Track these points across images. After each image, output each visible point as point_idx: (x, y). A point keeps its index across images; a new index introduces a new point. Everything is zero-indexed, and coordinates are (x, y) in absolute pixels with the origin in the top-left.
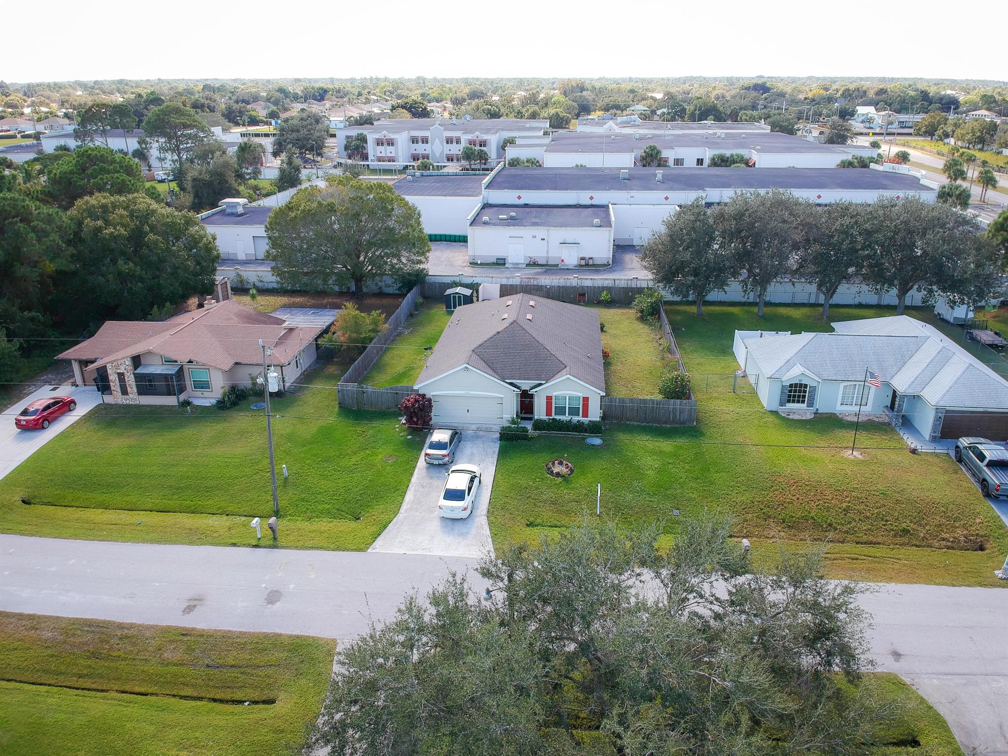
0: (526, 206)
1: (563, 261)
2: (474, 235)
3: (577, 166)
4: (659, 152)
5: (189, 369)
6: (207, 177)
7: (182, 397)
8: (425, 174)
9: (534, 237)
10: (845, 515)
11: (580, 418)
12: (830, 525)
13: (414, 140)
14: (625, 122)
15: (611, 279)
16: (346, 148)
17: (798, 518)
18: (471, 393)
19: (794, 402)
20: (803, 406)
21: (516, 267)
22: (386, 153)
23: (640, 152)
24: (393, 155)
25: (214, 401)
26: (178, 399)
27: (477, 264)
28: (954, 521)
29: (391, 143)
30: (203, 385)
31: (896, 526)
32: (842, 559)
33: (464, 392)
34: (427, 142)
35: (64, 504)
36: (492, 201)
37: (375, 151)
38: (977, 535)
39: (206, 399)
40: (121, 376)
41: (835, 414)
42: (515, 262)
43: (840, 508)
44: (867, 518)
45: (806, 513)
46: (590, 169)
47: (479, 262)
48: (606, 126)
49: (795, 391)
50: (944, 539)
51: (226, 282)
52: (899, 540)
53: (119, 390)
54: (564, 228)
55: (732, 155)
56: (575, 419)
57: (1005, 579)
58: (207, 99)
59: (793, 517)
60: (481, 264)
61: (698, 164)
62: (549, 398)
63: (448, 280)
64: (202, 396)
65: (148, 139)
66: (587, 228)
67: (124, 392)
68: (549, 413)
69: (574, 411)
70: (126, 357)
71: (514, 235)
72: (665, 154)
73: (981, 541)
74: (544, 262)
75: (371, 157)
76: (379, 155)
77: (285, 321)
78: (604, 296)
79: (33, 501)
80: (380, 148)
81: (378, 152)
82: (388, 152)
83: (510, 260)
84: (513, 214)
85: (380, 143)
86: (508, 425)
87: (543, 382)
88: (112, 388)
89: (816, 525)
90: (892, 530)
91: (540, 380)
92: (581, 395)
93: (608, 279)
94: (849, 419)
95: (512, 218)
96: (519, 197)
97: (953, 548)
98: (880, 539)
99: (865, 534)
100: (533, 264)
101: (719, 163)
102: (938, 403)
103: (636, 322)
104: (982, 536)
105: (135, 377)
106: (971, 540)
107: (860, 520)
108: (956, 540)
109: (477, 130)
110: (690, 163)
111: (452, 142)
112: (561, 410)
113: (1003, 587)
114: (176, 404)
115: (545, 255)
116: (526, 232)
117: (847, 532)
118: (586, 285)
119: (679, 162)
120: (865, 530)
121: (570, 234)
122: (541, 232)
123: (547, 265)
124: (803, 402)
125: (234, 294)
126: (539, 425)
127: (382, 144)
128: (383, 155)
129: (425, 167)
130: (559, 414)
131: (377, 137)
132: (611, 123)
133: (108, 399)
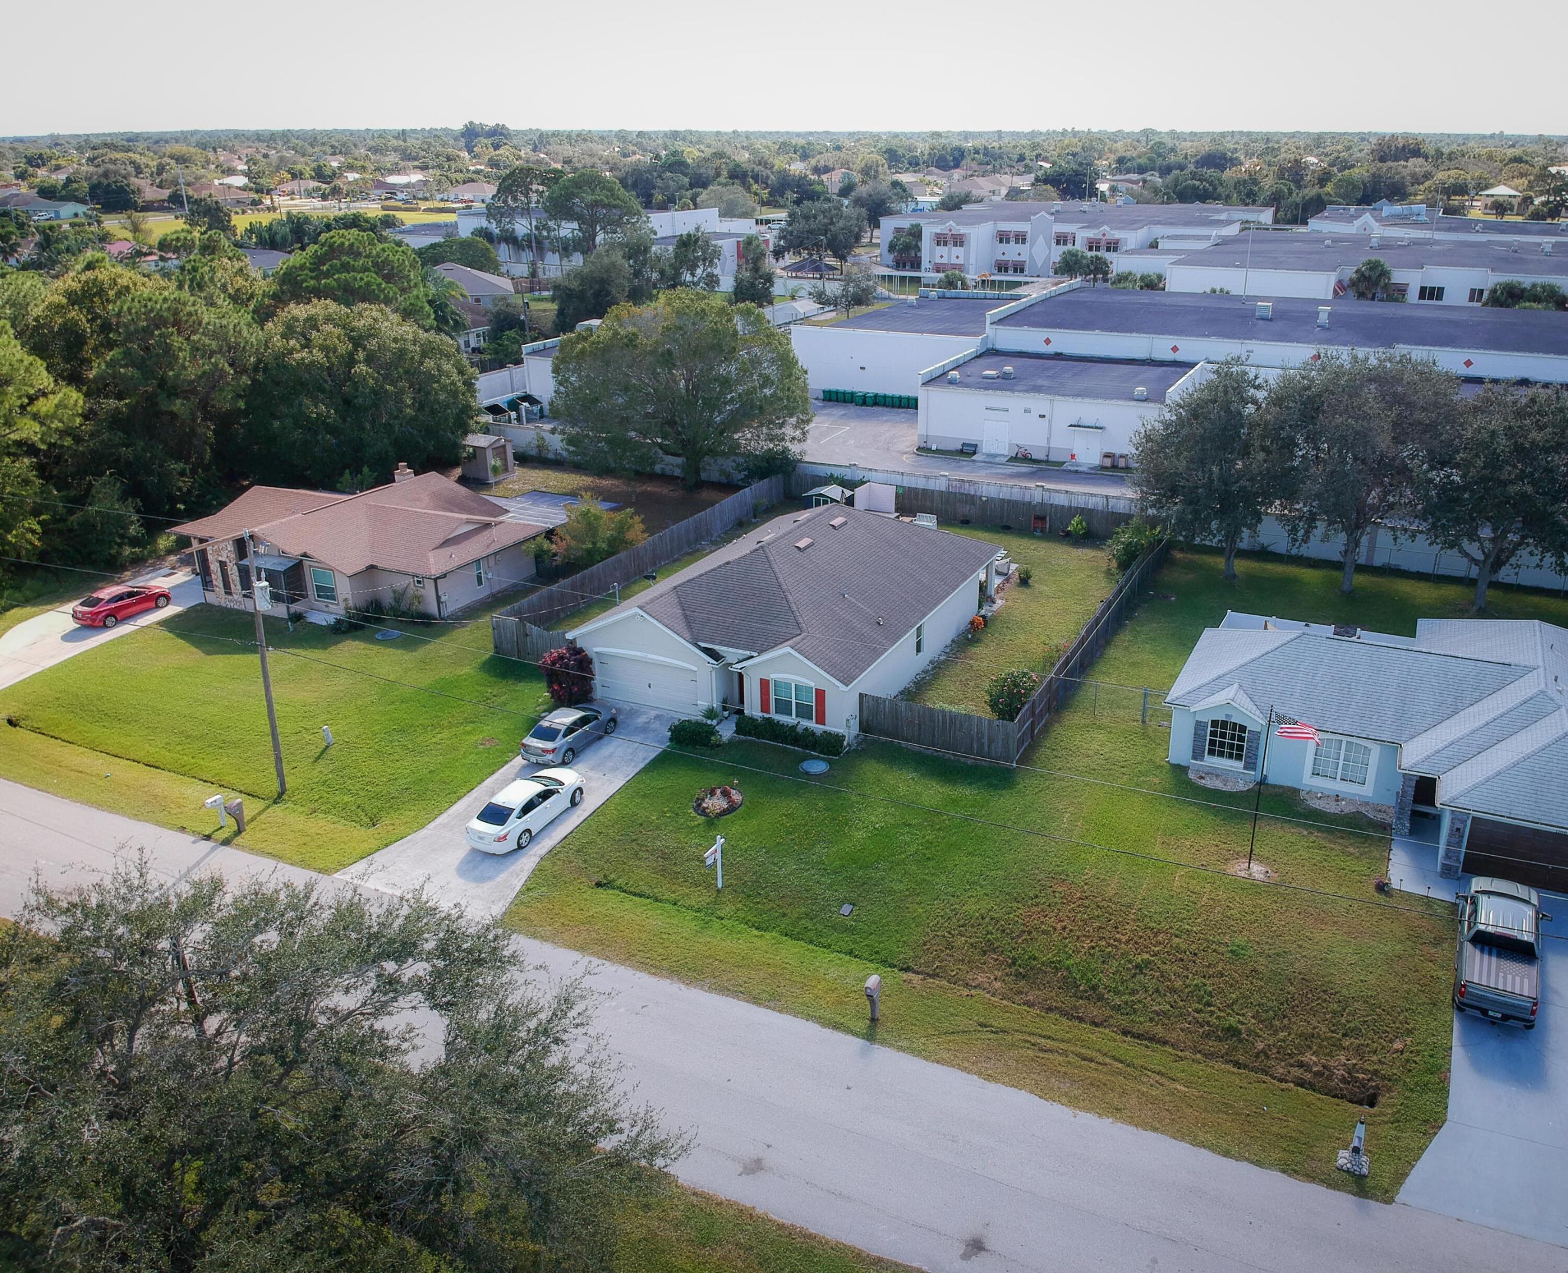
0: (1058, 356)
1: (1073, 456)
2: (932, 400)
3: (1214, 291)
4: (1385, 274)
5: (310, 566)
6: (575, 285)
7: (296, 607)
8: (948, 295)
9: (1027, 411)
10: (1134, 976)
11: (812, 725)
12: (1094, 988)
13: (1003, 238)
14: (1398, 216)
15: (1102, 496)
16: (892, 248)
17: (1043, 964)
18: (649, 656)
19: (1221, 754)
20: (1237, 765)
21: (991, 461)
22: (949, 258)
23: (1349, 273)
24: (960, 261)
25: (331, 619)
26: (288, 608)
27: (929, 450)
28: (1344, 1035)
29: (959, 241)
30: (327, 593)
31: (1218, 1018)
32: (1064, 1052)
33: (639, 654)
34: (1024, 241)
35: (52, 734)
36: (1000, 345)
37: (932, 253)
38: (1376, 1072)
39: (322, 616)
40: (223, 564)
41: (1295, 791)
42: (993, 452)
43: (1130, 961)
44: (1173, 990)
45: (1063, 956)
46: (1237, 298)
47: (934, 448)
48: (1357, 223)
49: (1223, 736)
50: (1301, 1065)
51: (504, 447)
52: (1211, 1045)
53: (221, 586)
54: (1079, 399)
55: (1534, 286)
56: (805, 723)
57: (1348, 1171)
58: (760, 164)
59: (1035, 959)
60: (937, 451)
61: (1471, 299)
62: (764, 684)
63: (823, 471)
64: (326, 609)
65: (551, 224)
66: (1119, 402)
67: (228, 590)
68: (765, 708)
69: (804, 711)
70: (227, 540)
71: (994, 406)
72: (1398, 276)
73: (1377, 1087)
74: (1041, 456)
75: (925, 264)
76: (938, 260)
77: (507, 511)
78: (1075, 524)
79: (22, 723)
80: (942, 250)
81: (938, 255)
82: (953, 257)
83: (986, 448)
84: (1008, 369)
85: (941, 240)
86: (700, 718)
87: (754, 654)
88: (214, 582)
89: (1068, 984)
90: (1208, 1023)
91: (751, 650)
92: (812, 684)
93: (1095, 495)
94: (1316, 804)
95: (1006, 376)
96: (1048, 341)
97: (1311, 1086)
98: (1172, 1037)
99: (1151, 1020)
100: (1021, 458)
101: (1503, 299)
102: (1454, 799)
103: (1101, 576)
104: (1384, 1078)
105: (239, 570)
106: (1356, 1080)
107: (1157, 991)
108: (1325, 1073)
109: (1103, 223)
110: (1457, 294)
111: (1008, 242)
112: (783, 707)
113: (1329, 1186)
114: (286, 617)
115: (1044, 444)
116: (1015, 402)
117: (1117, 1008)
118: (1056, 502)
119: (1432, 293)
120: (1155, 1012)
121: (1089, 410)
122: (1039, 403)
123: (1047, 462)
124: (1239, 757)
125: (519, 466)
126: (746, 726)
127: (945, 244)
128: (944, 261)
129: (950, 284)
130: (782, 713)
131: (938, 231)
132: (1367, 218)
133: (211, 598)
